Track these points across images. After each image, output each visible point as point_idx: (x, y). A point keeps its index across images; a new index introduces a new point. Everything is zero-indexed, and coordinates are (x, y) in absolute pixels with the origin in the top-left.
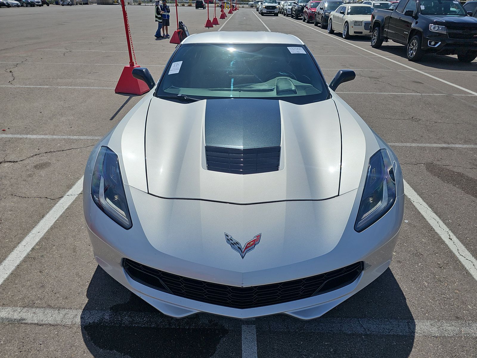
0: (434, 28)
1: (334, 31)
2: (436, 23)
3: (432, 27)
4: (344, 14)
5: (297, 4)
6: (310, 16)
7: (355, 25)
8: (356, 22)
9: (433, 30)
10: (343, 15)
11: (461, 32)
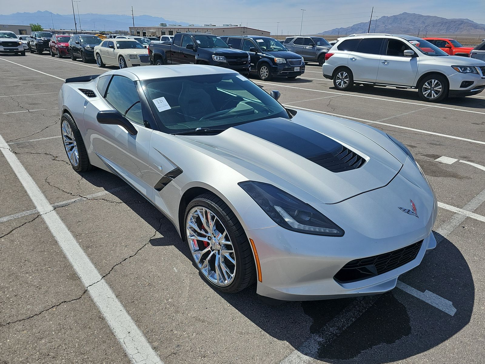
0: (217, 58)
1: (105, 65)
2: (217, 54)
3: (215, 58)
4: (114, 48)
5: (36, 39)
6: (62, 51)
7: (131, 58)
8: (131, 55)
9: (216, 60)
10: (112, 49)
11: (235, 60)
